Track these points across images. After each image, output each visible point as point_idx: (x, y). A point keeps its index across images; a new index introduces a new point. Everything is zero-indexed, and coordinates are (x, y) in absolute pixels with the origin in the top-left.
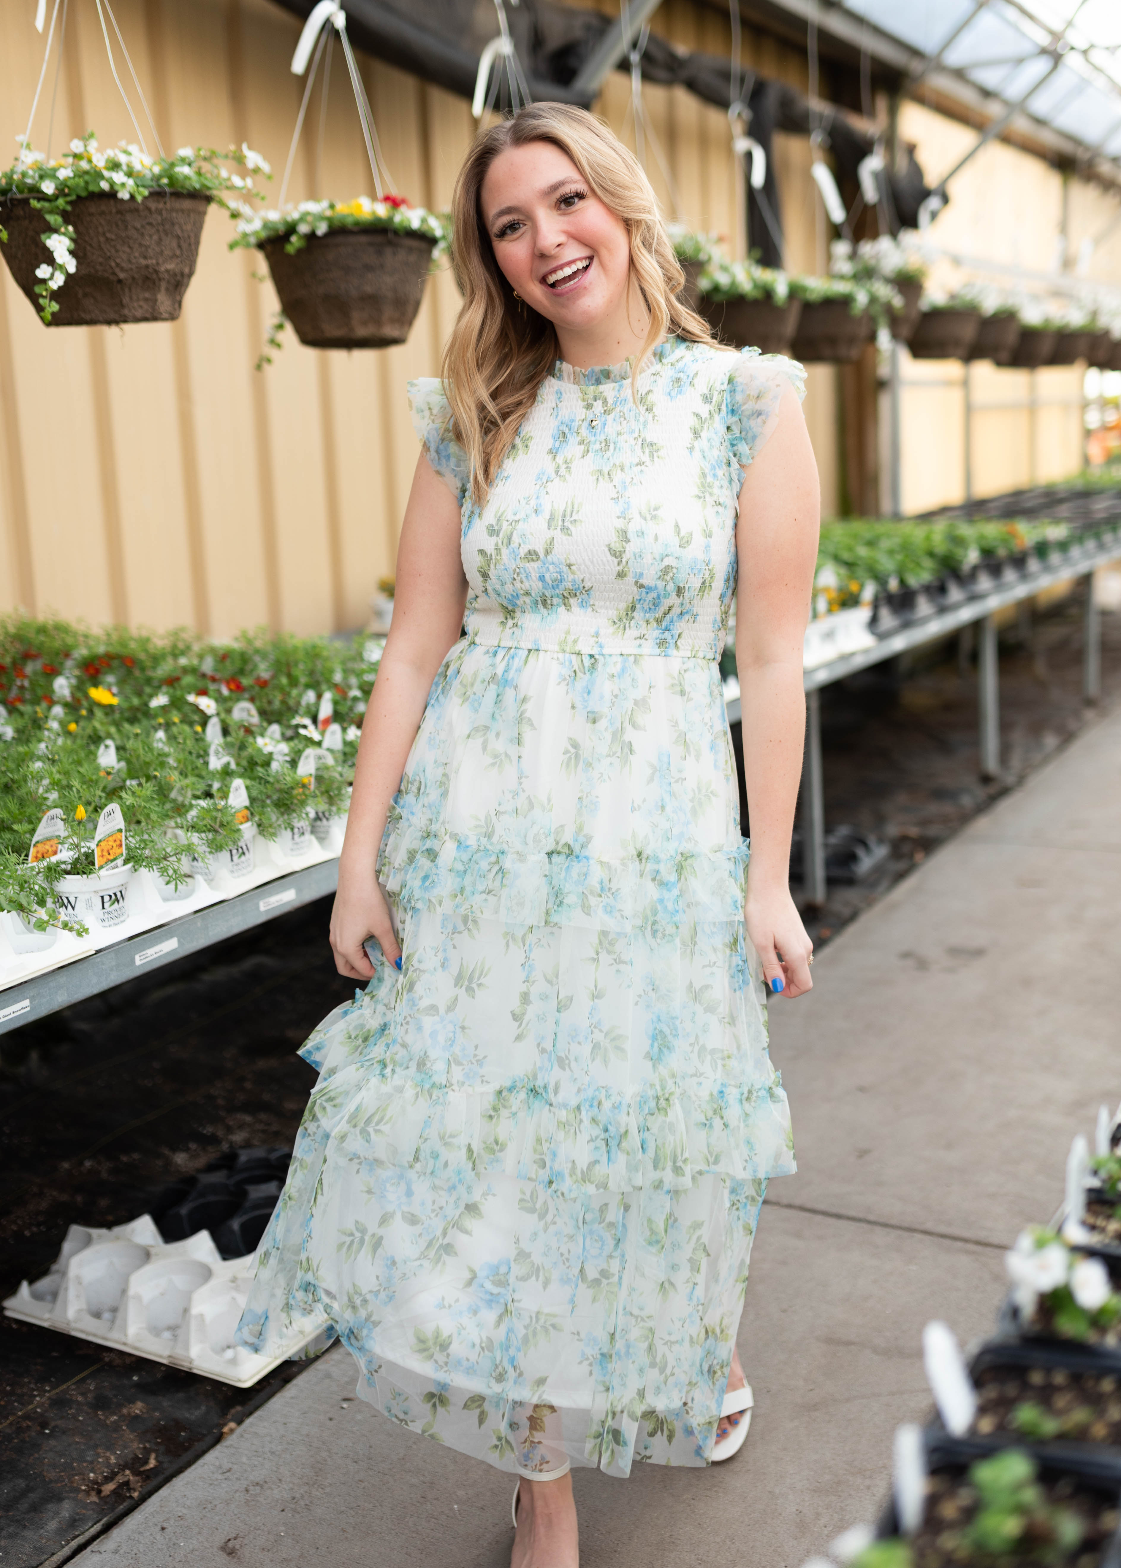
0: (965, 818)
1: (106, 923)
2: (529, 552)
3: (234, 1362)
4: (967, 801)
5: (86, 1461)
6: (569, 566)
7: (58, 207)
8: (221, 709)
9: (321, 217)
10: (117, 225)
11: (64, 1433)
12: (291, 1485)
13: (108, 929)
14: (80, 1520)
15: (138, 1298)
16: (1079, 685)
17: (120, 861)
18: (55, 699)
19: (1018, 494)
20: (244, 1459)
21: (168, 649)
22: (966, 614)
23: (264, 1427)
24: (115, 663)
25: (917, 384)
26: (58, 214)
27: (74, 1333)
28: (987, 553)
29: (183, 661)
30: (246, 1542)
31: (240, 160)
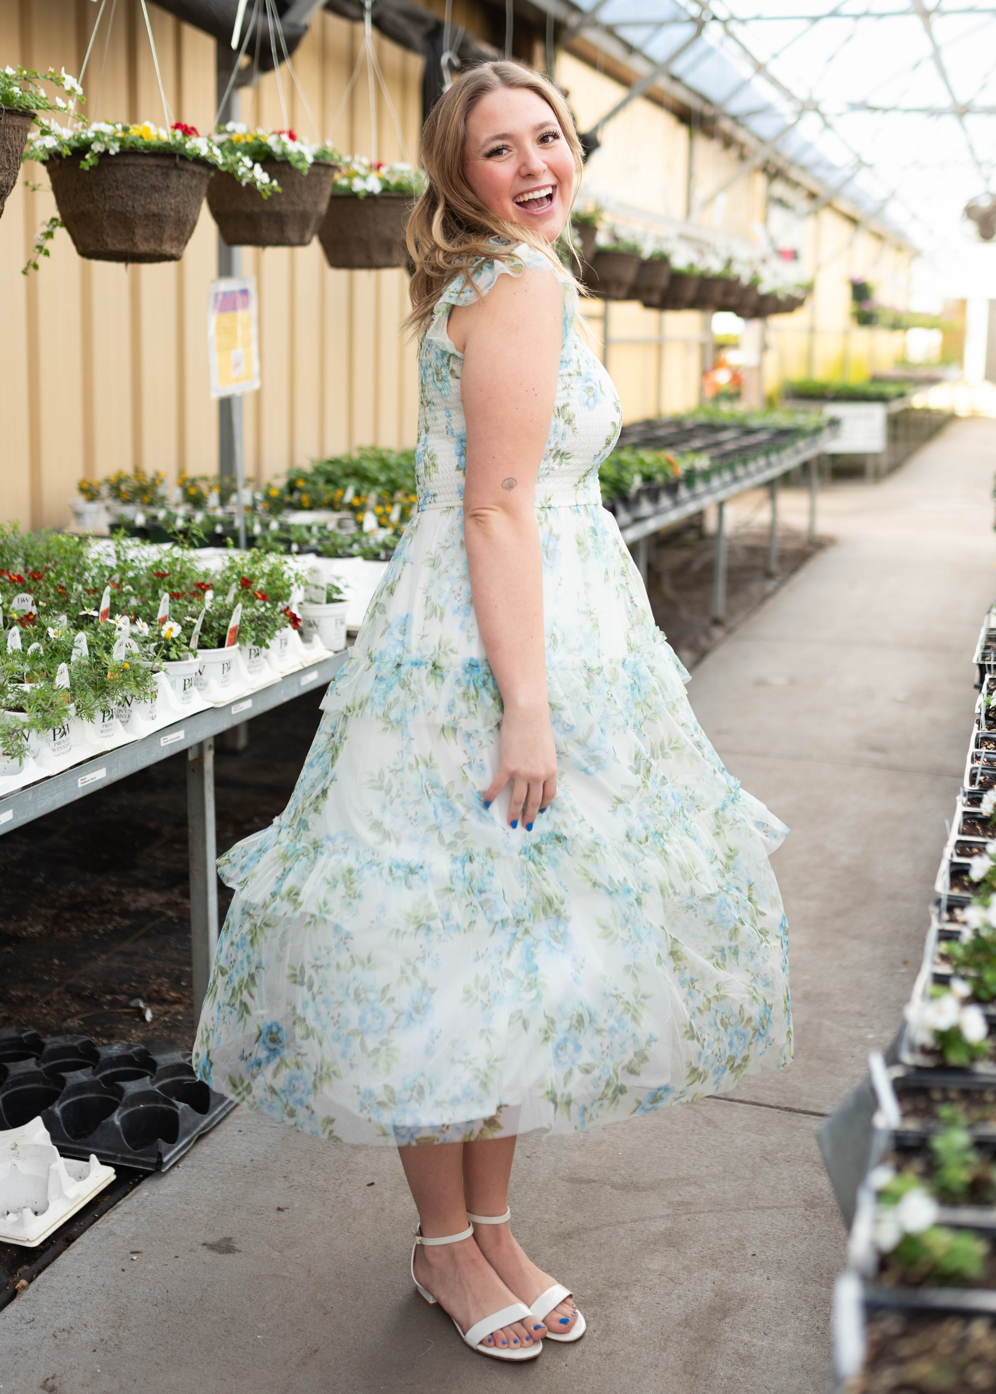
3: (18, 1224)
9: (114, 139)
12: (97, 1329)
16: (705, 606)
20: (45, 1310)
23: (58, 1281)
28: (647, 479)
30: (64, 1380)
31: (58, 82)
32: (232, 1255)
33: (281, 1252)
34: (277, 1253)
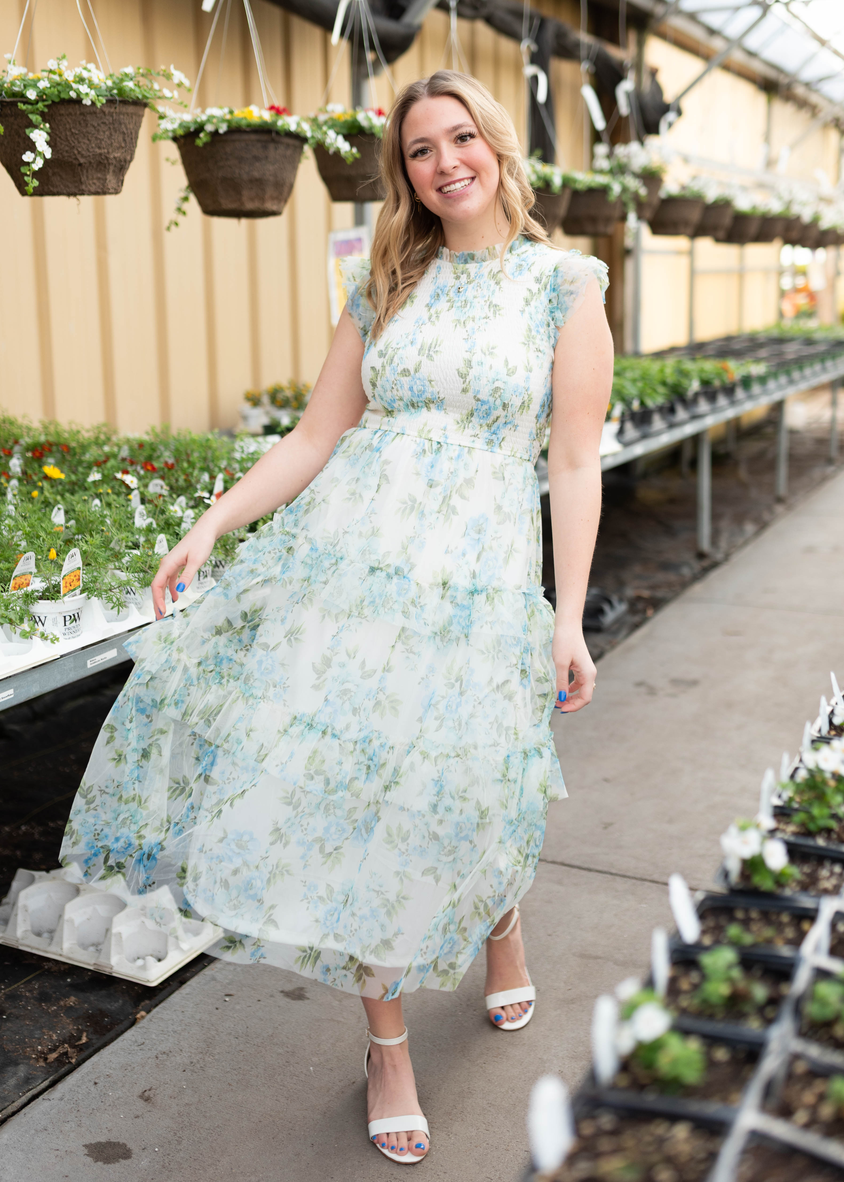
0: (685, 585)
1: (67, 637)
2: (404, 369)
3: (144, 968)
4: (686, 571)
5: (35, 1038)
6: (430, 381)
7: (37, 109)
8: (141, 484)
9: (223, 120)
10: (80, 124)
11: (17, 1018)
12: (189, 1054)
13: (68, 640)
14: (32, 1078)
15: (71, 921)
16: (772, 486)
17: (78, 591)
18: (11, 474)
19: (729, 339)
20: (154, 1036)
21: (93, 440)
22: (689, 429)
23: (167, 1014)
24: (54, 449)
25: (653, 252)
26: (37, 114)
27: (21, 948)
28: (706, 383)
29: (106, 449)
30: (157, 1092)
31: (168, 76)
32: (301, 1001)
33: (340, 1001)
34: (337, 1003)
